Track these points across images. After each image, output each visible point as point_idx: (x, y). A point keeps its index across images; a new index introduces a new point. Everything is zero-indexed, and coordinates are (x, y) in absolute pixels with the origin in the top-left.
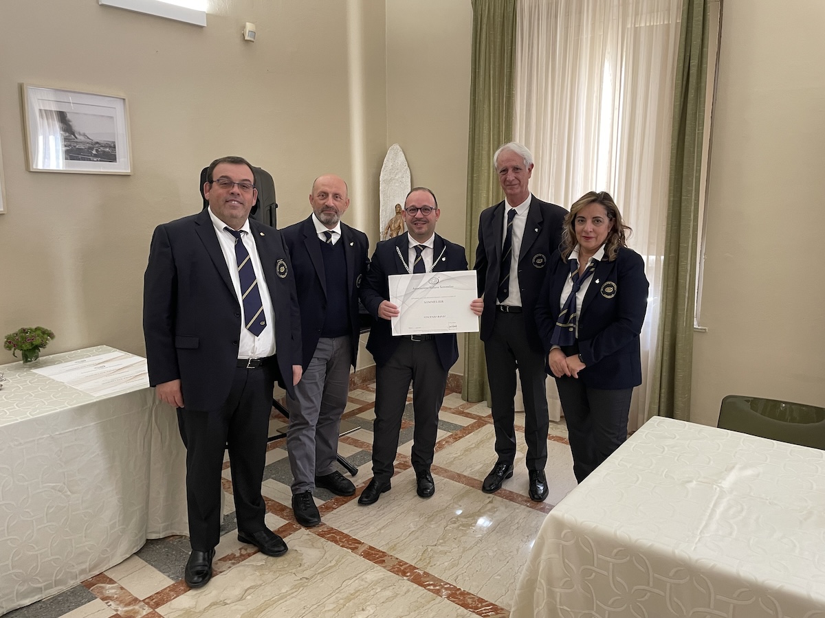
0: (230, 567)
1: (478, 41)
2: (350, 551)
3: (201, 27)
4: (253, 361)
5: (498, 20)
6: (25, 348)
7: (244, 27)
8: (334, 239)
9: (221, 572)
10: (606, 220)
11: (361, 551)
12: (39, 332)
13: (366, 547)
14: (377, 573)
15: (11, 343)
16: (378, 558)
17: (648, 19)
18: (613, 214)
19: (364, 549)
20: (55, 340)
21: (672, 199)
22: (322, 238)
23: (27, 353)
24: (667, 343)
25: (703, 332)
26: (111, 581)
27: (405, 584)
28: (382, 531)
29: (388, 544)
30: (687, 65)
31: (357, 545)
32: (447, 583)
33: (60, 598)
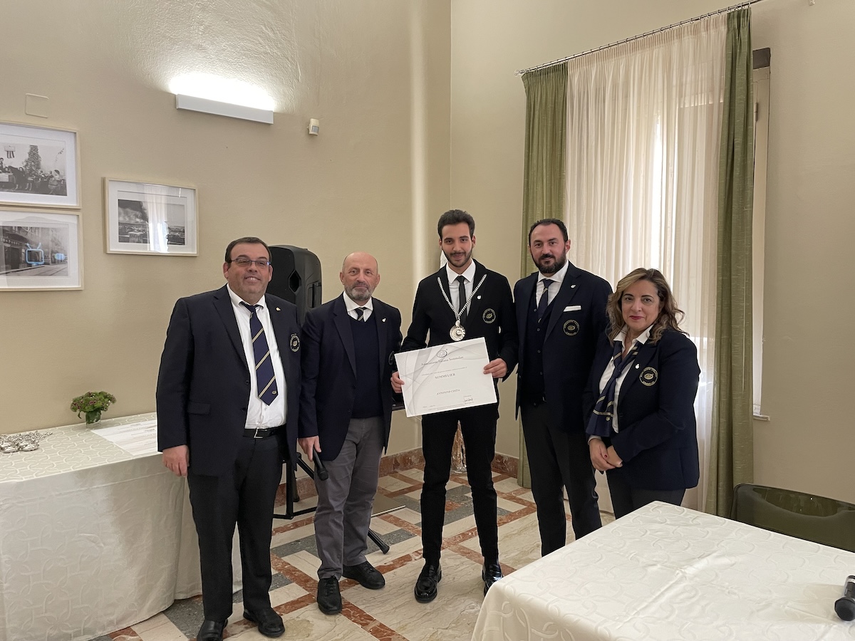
0: (242, 631)
1: (531, 126)
2: (360, 626)
3: (269, 124)
4: (260, 431)
5: (550, 105)
6: (88, 410)
7: (309, 123)
8: (366, 316)
9: (233, 635)
10: (657, 300)
11: (371, 627)
12: (101, 396)
13: (377, 624)
15: (77, 405)
16: (385, 636)
17: (693, 100)
18: (664, 294)
19: (374, 626)
20: (115, 404)
21: (721, 278)
22: (354, 316)
23: (90, 415)
24: (723, 432)
25: (765, 421)
26: (134, 634)
28: (397, 610)
29: (400, 623)
30: (731, 143)
31: (368, 621)
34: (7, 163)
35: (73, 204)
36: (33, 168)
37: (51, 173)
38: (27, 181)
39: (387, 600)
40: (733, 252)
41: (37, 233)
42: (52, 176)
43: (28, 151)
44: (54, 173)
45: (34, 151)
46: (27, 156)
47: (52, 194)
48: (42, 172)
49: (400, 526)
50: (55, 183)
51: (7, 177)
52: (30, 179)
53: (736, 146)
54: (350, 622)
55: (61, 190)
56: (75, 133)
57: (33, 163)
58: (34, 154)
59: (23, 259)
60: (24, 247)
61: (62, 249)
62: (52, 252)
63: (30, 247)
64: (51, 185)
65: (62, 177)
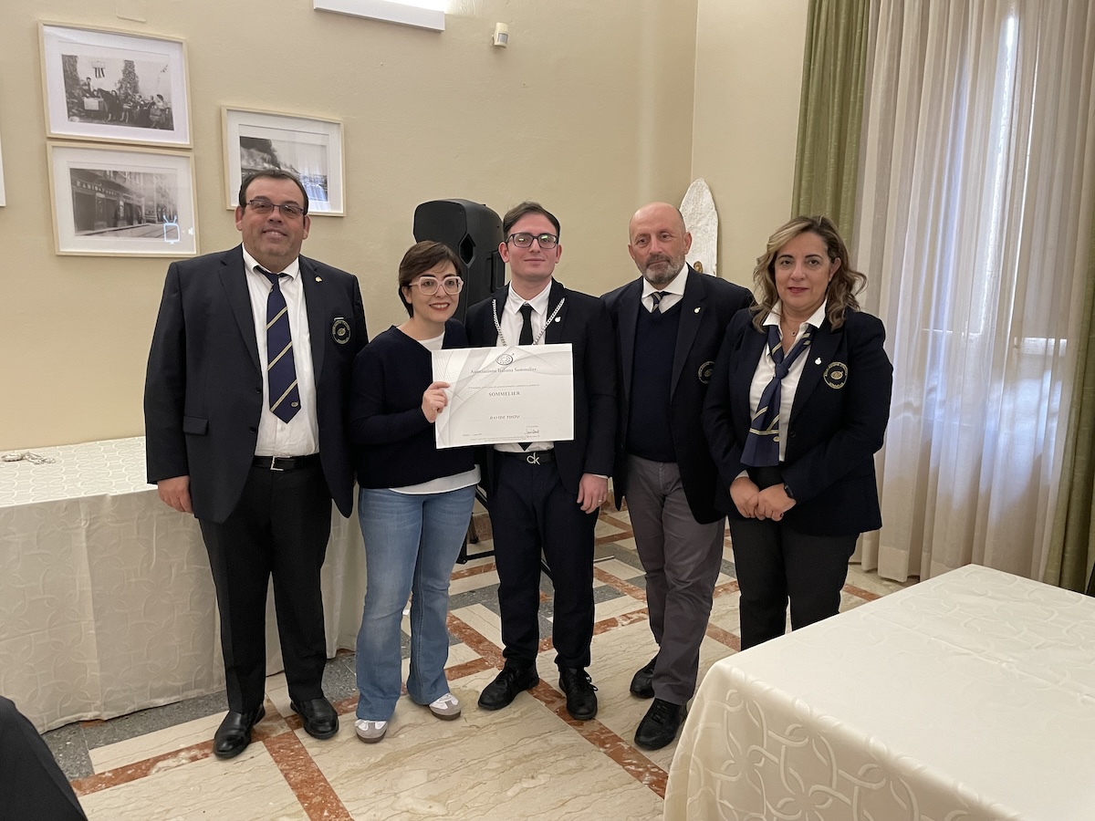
2: (544, 704)
3: (438, 32)
4: (279, 460)
7: (494, 30)
14: (568, 737)
27: (600, 757)
32: (656, 767)
33: (200, 701)
34: (96, 84)
35: (186, 142)
36: (129, 91)
37: (152, 98)
38: (122, 110)
41: (137, 180)
42: (154, 104)
43: (122, 68)
44: (156, 98)
45: (129, 69)
46: (121, 76)
47: (154, 128)
48: (141, 97)
49: (605, 581)
50: (159, 113)
51: (97, 104)
52: (126, 106)
55: (166, 123)
56: (181, 43)
57: (128, 85)
58: (130, 73)
59: (122, 215)
60: (122, 198)
61: (170, 203)
62: (158, 206)
63: (129, 198)
64: (153, 116)
65: (167, 104)
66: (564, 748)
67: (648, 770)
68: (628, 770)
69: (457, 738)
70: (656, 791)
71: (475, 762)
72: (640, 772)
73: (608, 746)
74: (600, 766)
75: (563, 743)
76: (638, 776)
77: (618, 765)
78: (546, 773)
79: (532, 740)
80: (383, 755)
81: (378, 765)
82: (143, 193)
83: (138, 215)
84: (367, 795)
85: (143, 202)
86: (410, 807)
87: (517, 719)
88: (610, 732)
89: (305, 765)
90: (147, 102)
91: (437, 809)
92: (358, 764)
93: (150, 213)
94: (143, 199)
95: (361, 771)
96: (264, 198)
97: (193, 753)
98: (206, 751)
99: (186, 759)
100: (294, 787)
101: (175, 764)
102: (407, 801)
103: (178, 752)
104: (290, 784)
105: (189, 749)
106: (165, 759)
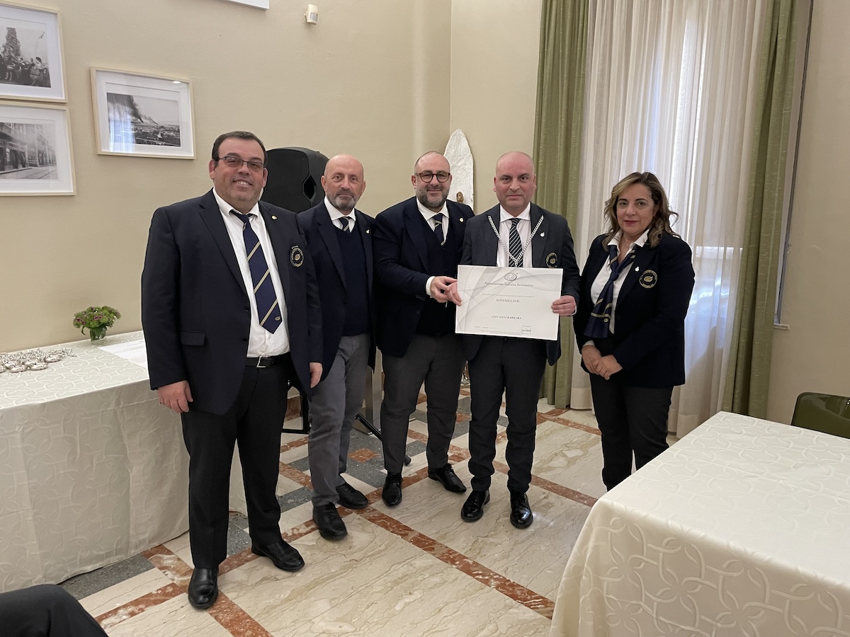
1: (547, 18)
2: (400, 537)
3: (264, 10)
4: (263, 359)
6: (93, 326)
7: (306, 9)
10: (651, 203)
11: (411, 537)
12: (105, 311)
13: (416, 534)
14: (426, 560)
15: (80, 321)
16: (427, 546)
18: (658, 196)
19: (413, 536)
20: (121, 319)
21: (753, 185)
22: (338, 224)
23: (94, 331)
24: (743, 341)
25: (783, 329)
27: (454, 572)
28: (433, 520)
29: (438, 532)
30: (774, 40)
31: (407, 531)
32: (497, 574)
33: (120, 566)
35: (62, 98)
36: (12, 55)
37: (32, 60)
38: (6, 70)
39: (420, 511)
40: (769, 156)
41: (21, 130)
42: (33, 65)
43: (6, 35)
44: (35, 61)
45: (12, 35)
46: (5, 41)
47: (34, 85)
48: (22, 59)
49: (415, 438)
50: (38, 73)
52: (9, 67)
53: (779, 43)
54: (388, 532)
55: (44, 81)
56: (56, 14)
57: (12, 49)
58: (13, 38)
59: (8, 159)
60: (8, 146)
61: (49, 149)
62: (39, 152)
63: (14, 146)
64: (32, 75)
65: (44, 65)
66: (426, 569)
67: (492, 577)
68: (477, 579)
69: (342, 571)
70: (502, 592)
71: (363, 587)
72: (487, 580)
73: (457, 563)
74: (456, 579)
75: (424, 565)
76: (486, 582)
77: (469, 576)
78: (419, 589)
79: (400, 566)
80: (290, 592)
81: (287, 600)
82: (25, 142)
83: (22, 160)
84: (288, 624)
85: (26, 149)
86: (324, 629)
87: (384, 550)
88: (456, 552)
89: (229, 608)
90: (27, 63)
91: (346, 628)
92: (272, 601)
93: (32, 158)
94: (26, 146)
95: (275, 607)
96: (235, 154)
97: (130, 609)
98: (141, 606)
99: (126, 615)
100: (226, 626)
101: (118, 620)
102: (320, 625)
103: (115, 611)
104: (222, 624)
105: (125, 606)
106: (107, 618)
